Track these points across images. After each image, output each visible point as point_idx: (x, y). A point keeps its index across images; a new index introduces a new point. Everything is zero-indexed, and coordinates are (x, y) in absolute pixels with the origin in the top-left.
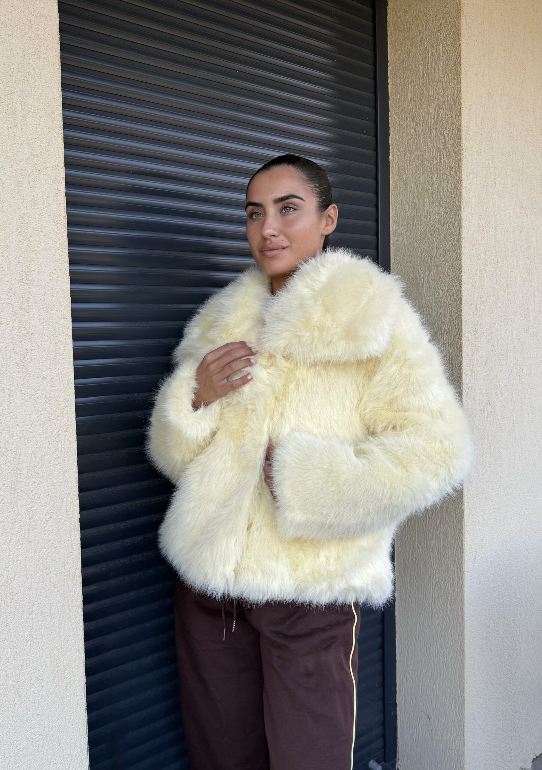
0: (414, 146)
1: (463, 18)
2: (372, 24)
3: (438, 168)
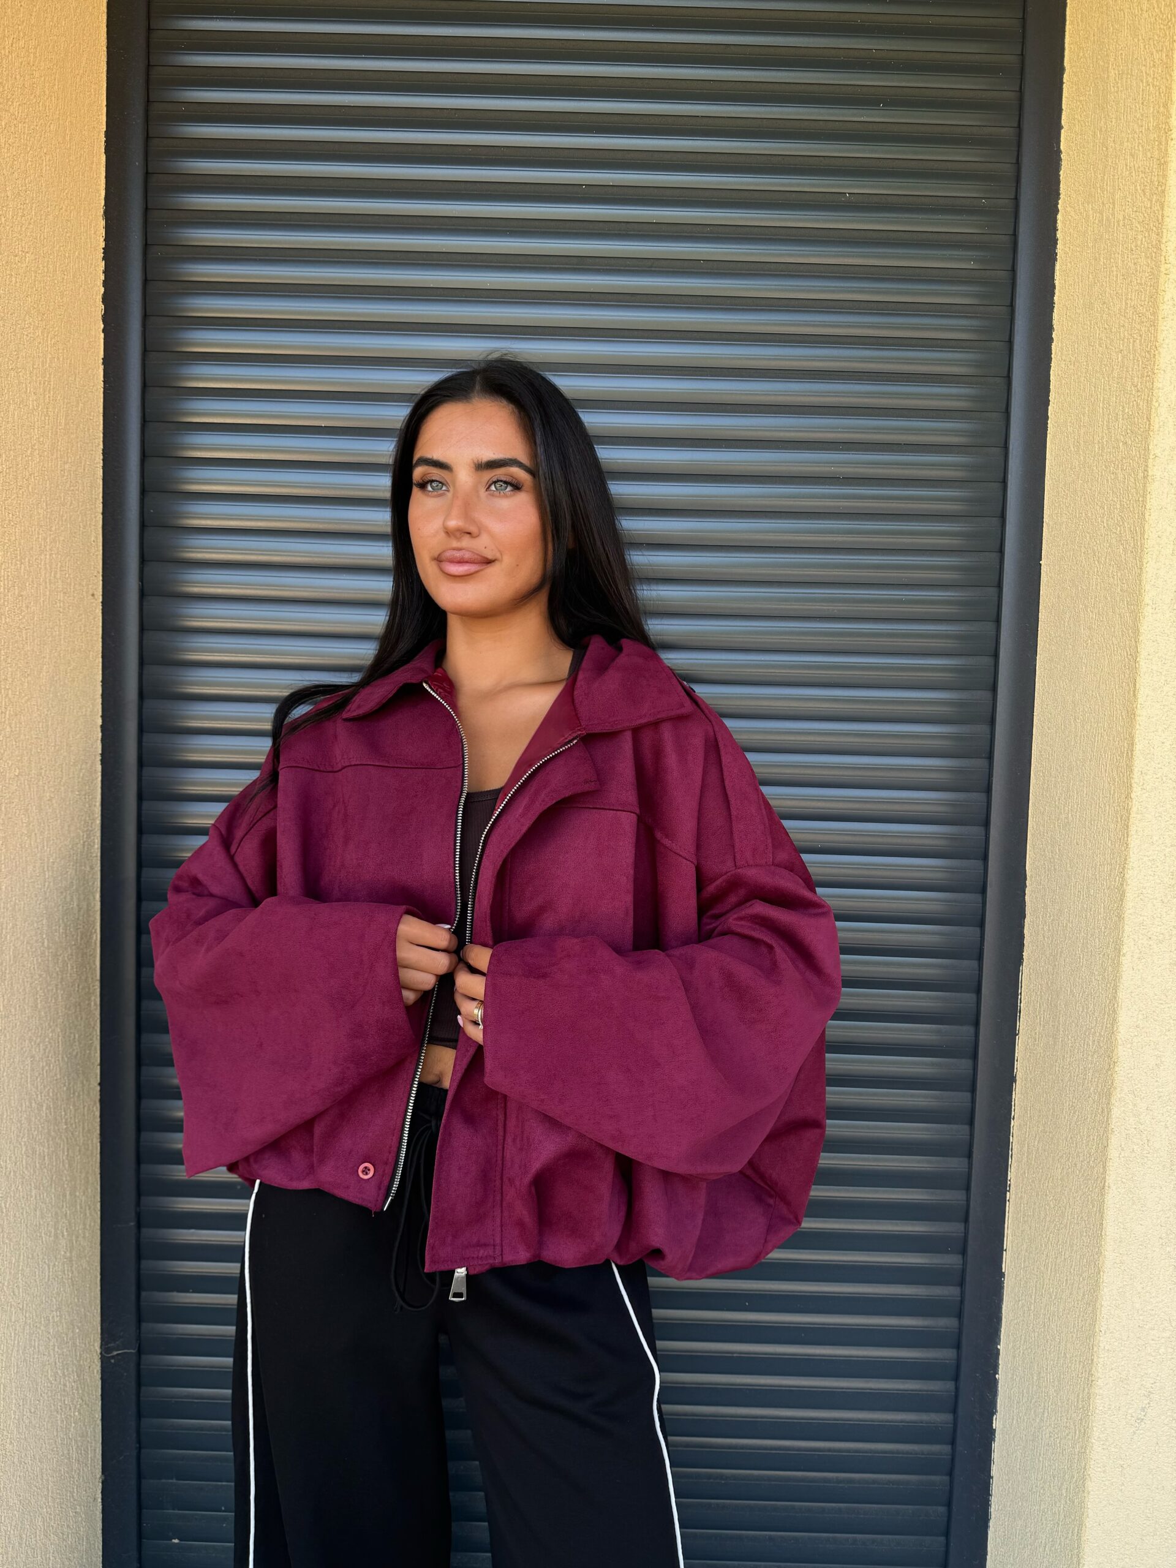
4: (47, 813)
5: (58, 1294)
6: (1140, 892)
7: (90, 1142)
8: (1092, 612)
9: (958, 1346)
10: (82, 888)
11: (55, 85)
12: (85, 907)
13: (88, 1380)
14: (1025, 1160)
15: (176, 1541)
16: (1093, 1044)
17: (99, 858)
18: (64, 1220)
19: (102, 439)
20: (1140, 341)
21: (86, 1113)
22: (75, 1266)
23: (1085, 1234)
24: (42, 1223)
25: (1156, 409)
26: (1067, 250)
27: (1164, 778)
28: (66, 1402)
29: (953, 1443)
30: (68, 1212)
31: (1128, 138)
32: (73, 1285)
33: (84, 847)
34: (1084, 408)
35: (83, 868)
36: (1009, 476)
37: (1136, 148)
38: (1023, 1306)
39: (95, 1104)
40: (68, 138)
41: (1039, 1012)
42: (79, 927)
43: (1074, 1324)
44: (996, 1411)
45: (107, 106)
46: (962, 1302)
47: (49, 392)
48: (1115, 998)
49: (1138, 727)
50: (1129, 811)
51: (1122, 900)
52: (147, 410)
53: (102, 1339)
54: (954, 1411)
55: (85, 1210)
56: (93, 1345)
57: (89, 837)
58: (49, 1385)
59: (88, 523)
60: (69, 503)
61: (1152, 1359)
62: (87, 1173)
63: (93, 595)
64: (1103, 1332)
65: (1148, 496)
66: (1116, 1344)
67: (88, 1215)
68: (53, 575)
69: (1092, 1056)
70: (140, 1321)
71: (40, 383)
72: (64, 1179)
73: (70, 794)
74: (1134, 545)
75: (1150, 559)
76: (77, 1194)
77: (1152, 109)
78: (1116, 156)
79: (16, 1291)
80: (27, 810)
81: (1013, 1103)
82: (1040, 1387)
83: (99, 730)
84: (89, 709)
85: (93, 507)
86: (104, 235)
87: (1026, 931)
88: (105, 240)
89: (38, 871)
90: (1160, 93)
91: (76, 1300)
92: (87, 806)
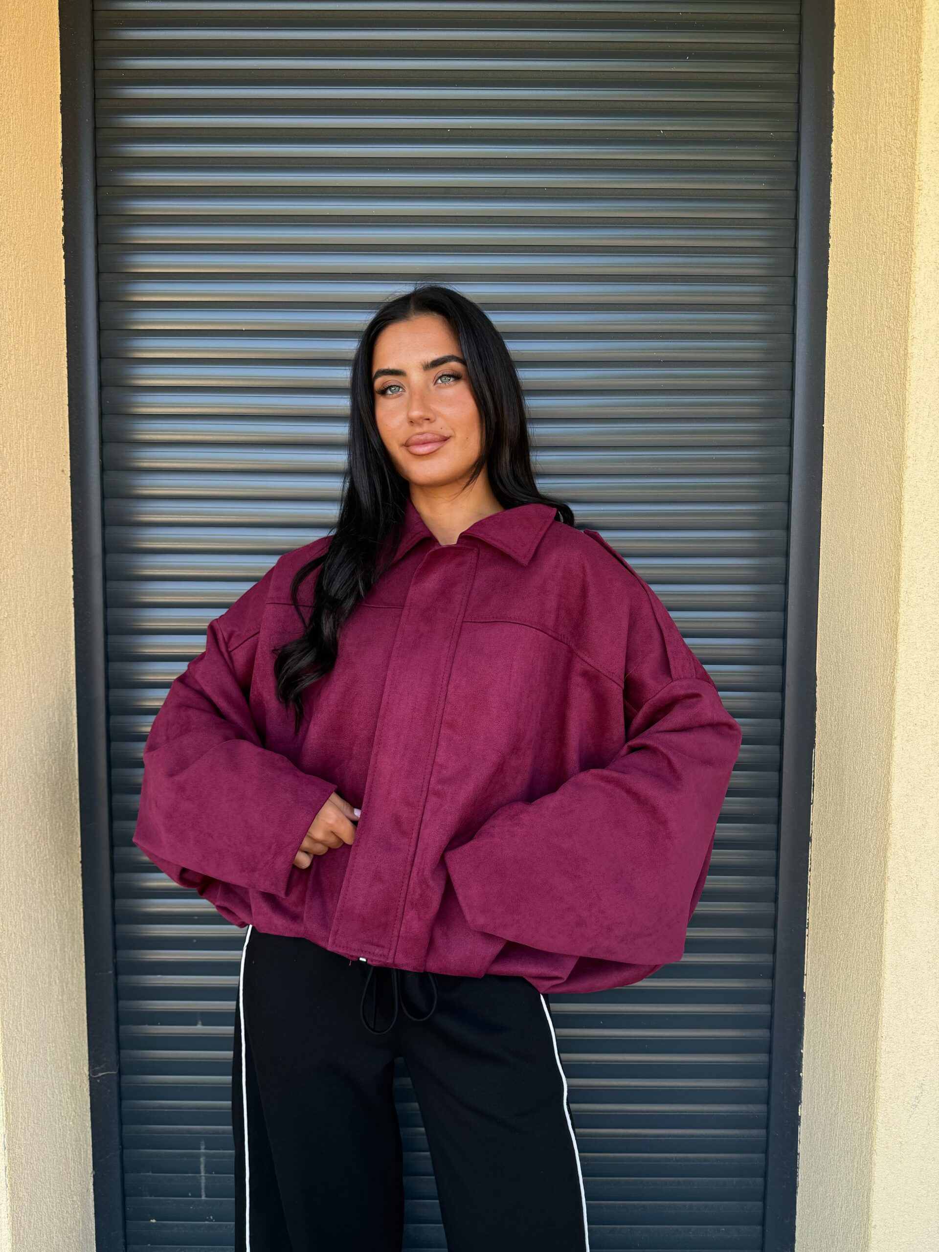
4: (31, 647)
5: (53, 1029)
6: (907, 687)
7: (75, 908)
8: (865, 465)
9: (770, 1052)
10: (61, 707)
11: (18, 57)
12: (65, 721)
13: (80, 1097)
14: (820, 903)
15: (154, 1221)
16: (872, 810)
17: (75, 682)
18: (56, 971)
19: (66, 345)
20: (900, 244)
21: (71, 885)
22: (66, 1007)
23: (868, 961)
24: (38, 973)
25: (913, 299)
26: (840, 172)
27: (925, 596)
28: (63, 1115)
29: (767, 1128)
30: (59, 964)
31: (887, 80)
32: (65, 1022)
33: (62, 674)
34: (856, 300)
35: (62, 690)
36: (797, 357)
37: (894, 88)
38: (821, 1018)
39: (78, 877)
40: (30, 101)
41: (829, 785)
42: (60, 737)
43: (861, 1032)
44: (801, 1102)
45: (61, 74)
46: (772, 1016)
47: (22, 308)
48: (889, 772)
49: (903, 556)
50: (897, 623)
51: (893, 695)
52: (102, 321)
53: (90, 1064)
54: (768, 1102)
55: (73, 962)
56: (83, 1069)
57: (66, 665)
58: (48, 1101)
59: (57, 413)
60: (41, 397)
61: (923, 1057)
62: (73, 933)
63: (63, 471)
64: (884, 1037)
65: (908, 370)
66: (895, 1046)
67: (75, 966)
68: (30, 456)
69: (872, 819)
70: (119, 1048)
71: (14, 301)
72: (55, 938)
73: (49, 631)
74: (898, 409)
75: (910, 421)
76: (66, 949)
77: (906, 56)
78: (878, 95)
79: (19, 1027)
80: (15, 645)
81: (809, 858)
82: (835, 1082)
83: (71, 579)
84: (62, 563)
85: (60, 400)
86: (62, 179)
87: (817, 722)
88: (63, 183)
89: (25, 693)
90: (912, 42)
91: (68, 1034)
92: (64, 640)
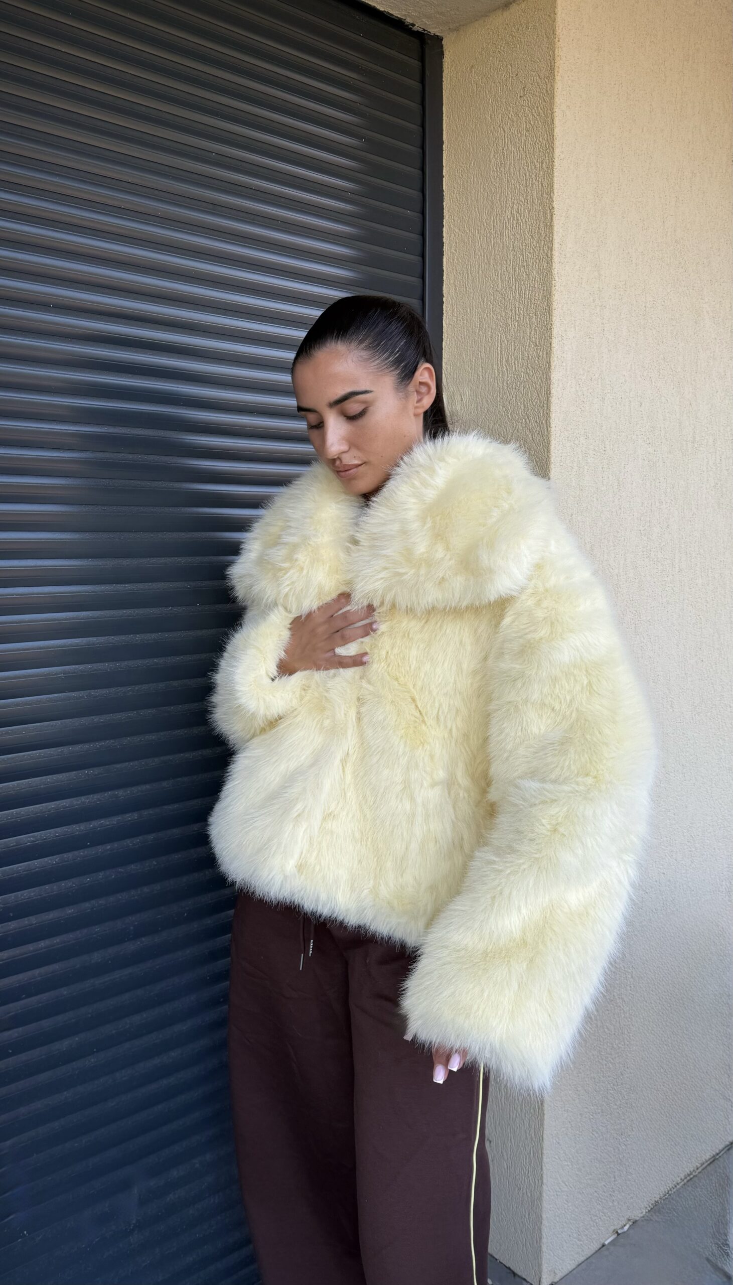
0: (480, 272)
1: (558, 78)
2: (420, 85)
3: (517, 305)
20: (536, 319)
25: (552, 358)
26: (454, 251)
